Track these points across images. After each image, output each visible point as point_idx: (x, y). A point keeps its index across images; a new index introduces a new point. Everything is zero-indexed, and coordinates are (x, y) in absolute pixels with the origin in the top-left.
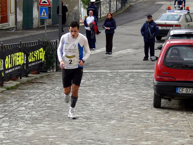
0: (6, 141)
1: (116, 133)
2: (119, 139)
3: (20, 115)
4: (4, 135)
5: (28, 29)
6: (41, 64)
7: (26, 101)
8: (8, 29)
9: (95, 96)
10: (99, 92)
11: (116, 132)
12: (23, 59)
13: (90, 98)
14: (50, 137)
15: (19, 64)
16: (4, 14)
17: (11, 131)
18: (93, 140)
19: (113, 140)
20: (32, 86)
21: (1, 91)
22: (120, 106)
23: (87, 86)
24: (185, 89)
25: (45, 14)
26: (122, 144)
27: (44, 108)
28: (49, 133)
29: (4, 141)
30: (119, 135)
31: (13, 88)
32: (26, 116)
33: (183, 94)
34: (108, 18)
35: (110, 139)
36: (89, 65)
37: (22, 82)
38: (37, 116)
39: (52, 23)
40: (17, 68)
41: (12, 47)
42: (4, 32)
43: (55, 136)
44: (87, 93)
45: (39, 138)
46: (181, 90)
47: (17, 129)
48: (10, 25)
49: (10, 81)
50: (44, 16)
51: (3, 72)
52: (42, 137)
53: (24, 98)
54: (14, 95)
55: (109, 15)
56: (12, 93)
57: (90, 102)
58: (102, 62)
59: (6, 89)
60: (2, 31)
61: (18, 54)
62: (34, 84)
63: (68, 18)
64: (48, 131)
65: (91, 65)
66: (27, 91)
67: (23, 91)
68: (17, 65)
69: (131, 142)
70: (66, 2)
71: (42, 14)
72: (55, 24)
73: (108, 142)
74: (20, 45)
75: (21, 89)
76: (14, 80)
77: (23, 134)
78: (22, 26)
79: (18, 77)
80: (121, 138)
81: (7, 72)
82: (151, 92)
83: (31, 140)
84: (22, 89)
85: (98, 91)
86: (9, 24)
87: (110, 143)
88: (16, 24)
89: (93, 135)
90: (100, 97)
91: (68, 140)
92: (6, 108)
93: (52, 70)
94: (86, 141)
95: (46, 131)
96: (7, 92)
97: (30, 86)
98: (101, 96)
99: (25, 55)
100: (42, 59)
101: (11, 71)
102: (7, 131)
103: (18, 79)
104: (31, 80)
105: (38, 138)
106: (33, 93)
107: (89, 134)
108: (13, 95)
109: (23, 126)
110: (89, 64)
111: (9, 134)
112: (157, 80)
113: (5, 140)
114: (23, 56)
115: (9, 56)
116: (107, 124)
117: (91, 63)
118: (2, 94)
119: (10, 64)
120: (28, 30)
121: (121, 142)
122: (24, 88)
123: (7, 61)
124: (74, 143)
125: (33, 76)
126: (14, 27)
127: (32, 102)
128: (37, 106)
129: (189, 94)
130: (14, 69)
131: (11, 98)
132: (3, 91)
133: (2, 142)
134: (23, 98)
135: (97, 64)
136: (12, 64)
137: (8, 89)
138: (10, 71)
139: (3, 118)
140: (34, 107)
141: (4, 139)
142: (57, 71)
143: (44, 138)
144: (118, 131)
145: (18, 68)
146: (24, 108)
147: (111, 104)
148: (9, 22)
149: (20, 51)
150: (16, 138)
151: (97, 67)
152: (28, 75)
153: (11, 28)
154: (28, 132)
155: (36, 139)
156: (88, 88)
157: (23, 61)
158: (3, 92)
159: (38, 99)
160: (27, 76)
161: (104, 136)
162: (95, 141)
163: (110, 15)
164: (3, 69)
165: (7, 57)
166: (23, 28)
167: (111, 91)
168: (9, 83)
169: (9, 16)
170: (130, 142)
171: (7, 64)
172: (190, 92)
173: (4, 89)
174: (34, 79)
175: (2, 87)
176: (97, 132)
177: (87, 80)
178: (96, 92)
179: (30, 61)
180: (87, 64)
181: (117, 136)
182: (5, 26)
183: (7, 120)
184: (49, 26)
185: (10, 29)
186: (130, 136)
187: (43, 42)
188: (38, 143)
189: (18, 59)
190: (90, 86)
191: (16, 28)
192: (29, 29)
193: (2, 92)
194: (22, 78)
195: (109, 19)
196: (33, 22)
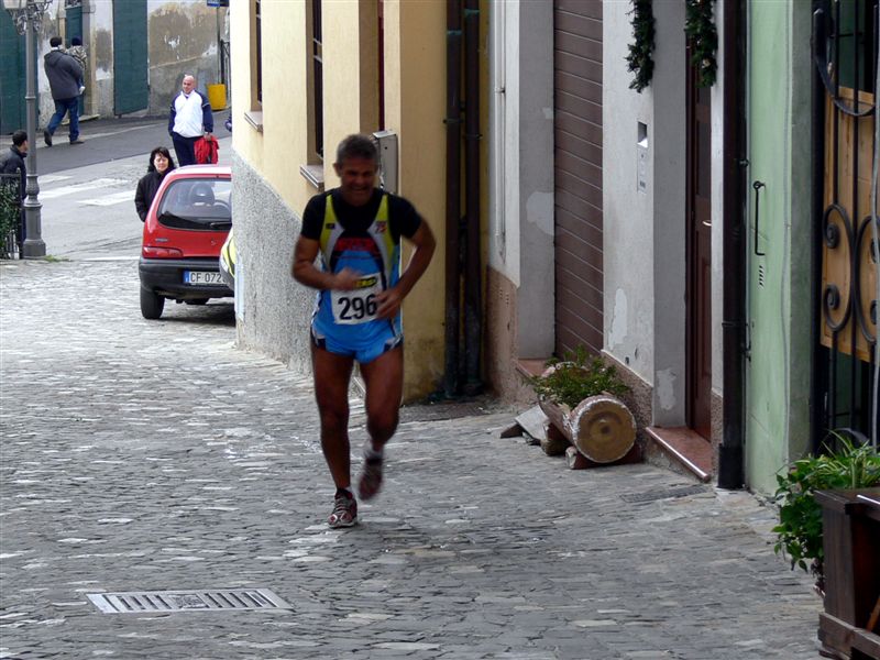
24: (203, 274)
33: (197, 285)
39: (114, 109)
46: (194, 277)
70: (168, 32)
72: (128, 113)
82: (135, 284)
112: (145, 255)
129: (213, 286)
172: (215, 282)
184: (103, 119)
196: (40, 108)
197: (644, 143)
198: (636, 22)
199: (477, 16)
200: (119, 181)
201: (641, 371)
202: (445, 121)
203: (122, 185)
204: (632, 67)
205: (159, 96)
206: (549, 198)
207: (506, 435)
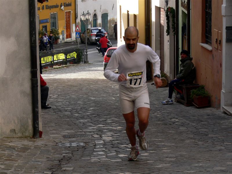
6: (74, 59)
8: (70, 42)
15: (62, 59)
16: (69, 33)
25: (78, 36)
37: (63, 66)
40: (60, 61)
41: (58, 51)
48: (72, 39)
51: (53, 62)
54: (56, 70)
61: (61, 54)
68: (60, 59)
70: (112, 23)
71: (77, 36)
74: (62, 50)
75: (60, 69)
79: (61, 65)
81: (55, 62)
88: (76, 39)
93: (82, 63)
100: (74, 57)
114: (64, 56)
115: (56, 55)
123: (55, 57)
125: (69, 65)
126: (75, 41)
130: (58, 61)
136: (57, 58)
137: (55, 68)
142: (84, 63)
148: (72, 38)
153: (72, 41)
157: (64, 58)
160: (66, 64)
164: (53, 60)
168: (56, 66)
169: (71, 34)
179: (68, 58)
182: (69, 40)
187: (76, 49)
193: (52, 69)
197: (168, 43)
198: (167, 26)
199: (150, 25)
201: (168, 74)
202: (145, 40)
204: (167, 33)
206: (159, 51)
207: (152, 84)
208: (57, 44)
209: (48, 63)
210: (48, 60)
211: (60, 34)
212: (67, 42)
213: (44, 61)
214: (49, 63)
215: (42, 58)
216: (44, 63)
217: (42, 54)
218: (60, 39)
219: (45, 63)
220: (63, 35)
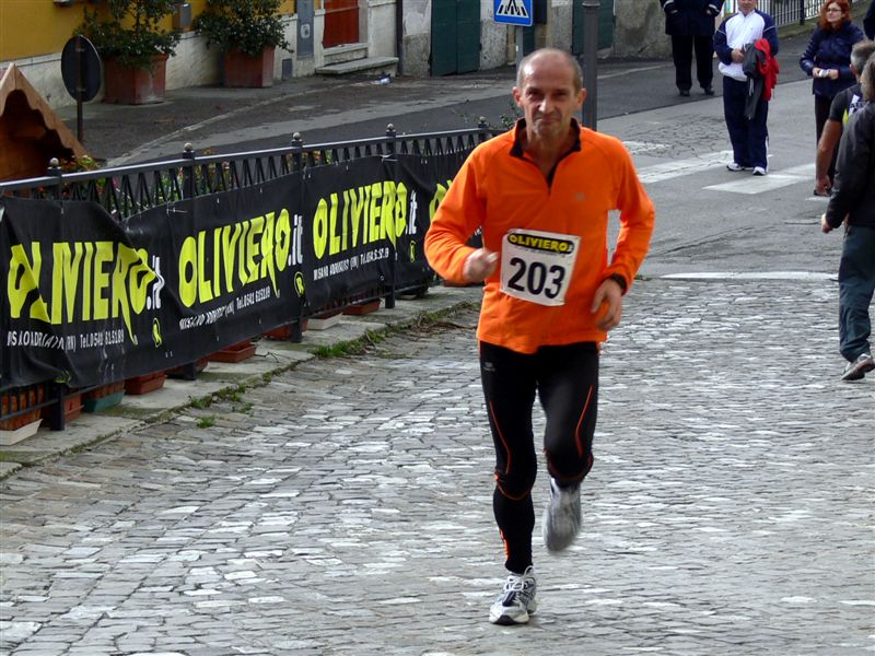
0: (264, 600)
1: (793, 572)
2: (804, 599)
3: (356, 476)
4: (258, 570)
5: (456, 73)
7: (397, 411)
8: (358, 74)
9: (731, 395)
10: (755, 374)
11: (794, 568)
12: (401, 216)
13: (704, 404)
14: (475, 582)
15: (383, 237)
16: (343, 4)
17: (297, 551)
18: (674, 600)
19: (775, 602)
20: (441, 343)
21: (289, 362)
22: (840, 441)
23: (702, 347)
25: (520, 2)
26: (811, 623)
27: (474, 448)
28: (472, 562)
29: (255, 600)
30: (805, 580)
31: (344, 352)
32: (384, 482)
34: (830, 20)
35: (759, 597)
36: (728, 247)
37: (395, 323)
38: (433, 483)
39: (572, 47)
40: (370, 257)
41: (347, 155)
42: (340, 84)
43: (500, 577)
44: (697, 379)
45: (422, 586)
47: (329, 541)
48: (371, 51)
49: (339, 319)
50: (512, 13)
51: (299, 275)
52: (434, 583)
53: (390, 400)
54: (349, 382)
55: (834, 10)
56: (339, 371)
57: (700, 424)
58: (794, 235)
59: (310, 356)
60: (330, 81)
61: (376, 189)
62: (453, 332)
63: (652, 21)
64: (471, 554)
65: (740, 244)
66: (415, 364)
67: (392, 364)
68: (371, 240)
69: (858, 615)
71: (505, 1)
73: (747, 613)
74: (391, 145)
75: (383, 357)
76: (357, 312)
77: (349, 567)
78: (426, 57)
79: (378, 301)
80: (813, 596)
81: (319, 274)
83: (379, 596)
84: (389, 357)
85: (749, 370)
86: (366, 49)
87: (755, 617)
88: (398, 51)
89: (682, 577)
90: (754, 396)
91: (555, 599)
92: (299, 444)
94: (639, 605)
95: (461, 554)
96: (317, 368)
97: (433, 343)
98: (762, 394)
99: (414, 197)
101: (342, 269)
102: (279, 553)
103: (377, 309)
104: (440, 314)
105: (413, 585)
106: (440, 373)
107: (664, 574)
108: (344, 381)
109: (356, 530)
110: (731, 242)
111: (282, 566)
113: (259, 596)
114: (403, 199)
115: (334, 198)
116: (761, 528)
117: (741, 235)
118: (291, 375)
119: (336, 236)
120: (452, 77)
121: (810, 616)
122: (399, 350)
123: (321, 222)
124: (583, 616)
125: (452, 297)
126: (388, 65)
127: (424, 417)
128: (445, 436)
130: (355, 259)
131: (332, 397)
132: (299, 362)
133: (243, 603)
134: (388, 397)
135: (766, 241)
136: (345, 234)
137: (323, 354)
138: (336, 268)
139: (275, 487)
140: (428, 442)
141: (257, 589)
143: (441, 590)
144: (805, 564)
145: (378, 255)
146: (381, 446)
147: (799, 430)
148: (366, 37)
149: (386, 174)
150: (315, 586)
151: (766, 254)
152: (425, 289)
153: (375, 68)
154: (374, 556)
155: (407, 592)
156: (705, 353)
157: (401, 223)
158: (298, 367)
159: (454, 404)
160: (420, 295)
161: (734, 584)
162: (684, 605)
163: (839, 8)
164: (300, 261)
165: (322, 202)
166: (430, 70)
167: (813, 372)
168: (331, 327)
169: (365, 12)
170: (852, 615)
171: (320, 235)
173: (304, 356)
174: (453, 309)
175: (295, 345)
176: (705, 562)
177: (706, 319)
178: (738, 374)
180: (723, 239)
181: (798, 584)
182: (348, 57)
183: (289, 499)
185: (370, 73)
186: (861, 588)
188: (411, 611)
189: (375, 212)
190: (715, 345)
191: (399, 66)
192: (461, 74)
193: (292, 367)
194: (397, 303)
195: (834, 25)
196: (482, 41)
200: (651, 147)
203: (661, 153)
205: (627, 30)
208: (257, 83)
209: (249, 300)
210: (258, 259)
211: (282, 9)
212: (334, 75)
213: (209, 276)
214: (263, 295)
215: (189, 242)
216: (206, 296)
217: (190, 186)
218: (284, 46)
219: (225, 298)
220: (305, 20)
